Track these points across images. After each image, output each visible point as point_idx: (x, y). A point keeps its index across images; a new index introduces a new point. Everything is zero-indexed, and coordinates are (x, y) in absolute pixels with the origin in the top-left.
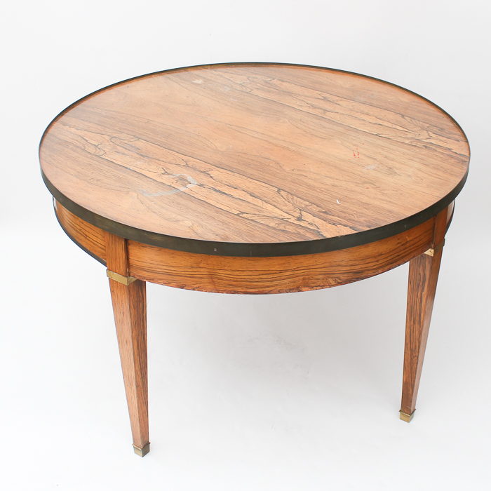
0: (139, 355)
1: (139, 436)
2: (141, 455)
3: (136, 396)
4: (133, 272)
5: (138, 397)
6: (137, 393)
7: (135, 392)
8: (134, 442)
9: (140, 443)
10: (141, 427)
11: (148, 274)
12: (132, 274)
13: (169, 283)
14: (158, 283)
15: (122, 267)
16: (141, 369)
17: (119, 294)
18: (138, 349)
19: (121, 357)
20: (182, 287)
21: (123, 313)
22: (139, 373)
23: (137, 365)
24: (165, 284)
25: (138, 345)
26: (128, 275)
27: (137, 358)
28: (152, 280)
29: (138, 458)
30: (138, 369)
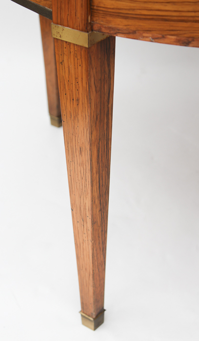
0: (98, 172)
1: (92, 300)
2: (93, 327)
3: (90, 238)
4: (100, 21)
5: (94, 239)
6: (93, 234)
7: (90, 232)
8: (83, 307)
9: (92, 310)
10: (94, 286)
11: (125, 22)
12: (96, 27)
13: (163, 37)
14: (143, 38)
15: (80, 12)
16: (100, 196)
17: (72, 66)
18: (98, 162)
19: (70, 176)
20: (186, 43)
21: (78, 100)
22: (97, 201)
23: (95, 188)
24: (155, 39)
25: (98, 156)
26: (88, 27)
27: (96, 176)
28: (132, 34)
29: (87, 332)
30: (96, 195)
